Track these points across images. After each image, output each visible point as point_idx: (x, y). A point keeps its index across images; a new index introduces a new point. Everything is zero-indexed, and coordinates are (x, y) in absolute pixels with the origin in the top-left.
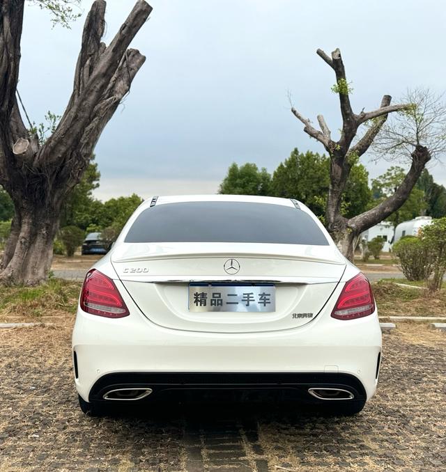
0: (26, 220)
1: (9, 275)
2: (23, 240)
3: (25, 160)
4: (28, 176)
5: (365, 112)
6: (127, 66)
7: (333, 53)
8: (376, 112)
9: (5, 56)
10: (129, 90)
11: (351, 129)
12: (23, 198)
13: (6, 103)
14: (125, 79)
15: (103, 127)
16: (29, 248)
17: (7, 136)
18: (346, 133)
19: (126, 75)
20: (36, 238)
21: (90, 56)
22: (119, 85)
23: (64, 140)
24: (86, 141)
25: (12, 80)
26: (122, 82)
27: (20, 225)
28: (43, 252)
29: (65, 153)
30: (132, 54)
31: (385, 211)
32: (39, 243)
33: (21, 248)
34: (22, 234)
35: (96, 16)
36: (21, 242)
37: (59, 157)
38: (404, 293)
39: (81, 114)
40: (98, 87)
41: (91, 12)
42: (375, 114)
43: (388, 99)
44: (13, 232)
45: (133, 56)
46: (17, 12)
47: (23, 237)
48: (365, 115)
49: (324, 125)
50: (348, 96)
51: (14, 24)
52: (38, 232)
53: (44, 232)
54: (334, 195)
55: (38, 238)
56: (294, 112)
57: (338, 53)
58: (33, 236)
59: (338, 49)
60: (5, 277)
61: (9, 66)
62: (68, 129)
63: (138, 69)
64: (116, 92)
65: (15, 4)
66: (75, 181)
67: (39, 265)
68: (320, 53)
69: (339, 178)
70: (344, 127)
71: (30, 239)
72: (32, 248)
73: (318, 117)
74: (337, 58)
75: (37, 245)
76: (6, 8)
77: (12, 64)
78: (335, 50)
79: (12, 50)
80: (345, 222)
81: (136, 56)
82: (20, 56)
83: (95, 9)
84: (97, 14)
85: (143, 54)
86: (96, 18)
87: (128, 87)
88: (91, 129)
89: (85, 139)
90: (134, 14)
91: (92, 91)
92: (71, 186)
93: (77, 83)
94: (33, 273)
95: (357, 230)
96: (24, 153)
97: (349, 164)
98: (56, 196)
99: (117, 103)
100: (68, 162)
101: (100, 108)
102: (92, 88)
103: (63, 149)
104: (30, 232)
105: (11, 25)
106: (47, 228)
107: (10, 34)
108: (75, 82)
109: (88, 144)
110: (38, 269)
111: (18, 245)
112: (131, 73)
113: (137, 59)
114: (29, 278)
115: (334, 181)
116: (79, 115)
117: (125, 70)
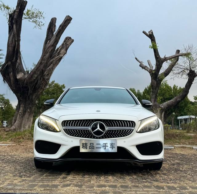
0: (22, 106)
1: (14, 128)
2: (20, 114)
3: (21, 81)
4: (22, 87)
5: (166, 56)
6: (66, 44)
7: (149, 32)
8: (171, 56)
9: (14, 40)
10: (66, 53)
11: (160, 64)
12: (21, 96)
13: (15, 58)
14: (65, 49)
15: (55, 68)
16: (23, 117)
17: (15, 72)
18: (157, 66)
19: (65, 47)
20: (26, 113)
21: (49, 39)
22: (62, 51)
23: (36, 72)
24: (47, 73)
25: (17, 49)
26: (63, 50)
27: (20, 108)
28: (28, 118)
29: (37, 77)
30: (68, 39)
31: (177, 100)
32: (27, 115)
33: (19, 117)
34: (20, 111)
35: (52, 24)
36: (19, 114)
37: (34, 79)
38: (186, 137)
39: (43, 62)
40: (50, 50)
41: (50, 23)
42: (171, 57)
43: (178, 51)
44: (17, 111)
46: (19, 22)
47: (20, 113)
48: (166, 58)
49: (150, 64)
50: (157, 50)
51: (18, 27)
52: (27, 110)
53: (29, 110)
54: (153, 94)
55: (26, 112)
56: (136, 59)
57: (151, 32)
58: (24, 112)
59: (151, 30)
60: (13, 129)
62: (38, 68)
63: (71, 44)
64: (61, 54)
65: (18, 19)
66: (42, 90)
67: (26, 124)
68: (144, 32)
69: (155, 86)
70: (156, 63)
71: (23, 114)
72: (24, 117)
73: (148, 61)
74: (151, 33)
75: (26, 116)
76: (14, 21)
77: (17, 43)
78: (150, 30)
79: (16, 37)
80: (159, 105)
81: (70, 40)
82: (20, 40)
83: (52, 21)
84: (53, 23)
85: (72, 39)
86: (52, 25)
87: (66, 52)
88: (50, 69)
89: (47, 72)
90: (65, 21)
91: (48, 52)
92: (41, 92)
93: (44, 50)
94: (24, 127)
95: (164, 109)
96: (21, 78)
97: (160, 80)
98: (34, 95)
99: (61, 58)
100: (39, 81)
101: (53, 60)
102: (47, 51)
103: (36, 76)
104: (23, 110)
105: (16, 27)
106: (30, 109)
107: (16, 31)
108: (43, 50)
109: (48, 75)
110: (26, 126)
111: (18, 116)
112: (67, 46)
113: (70, 41)
114: (22, 129)
115: (153, 87)
116: (42, 62)
117: (65, 45)
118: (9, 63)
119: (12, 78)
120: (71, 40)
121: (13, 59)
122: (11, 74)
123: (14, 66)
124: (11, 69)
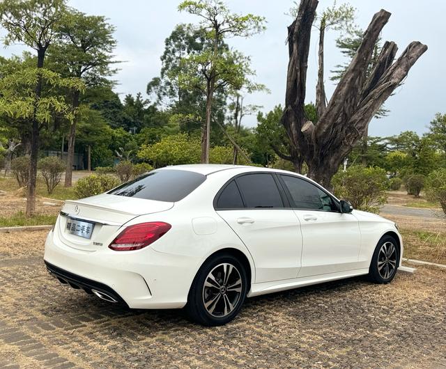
6: (407, 57)
13: (298, 99)
14: (403, 67)
17: (299, 121)
19: (405, 64)
22: (397, 72)
26: (400, 69)
29: (328, 129)
37: (323, 132)
45: (414, 47)
46: (302, 38)
61: (297, 75)
62: (328, 112)
64: (393, 78)
66: (348, 147)
76: (294, 38)
77: (299, 73)
81: (417, 47)
87: (405, 73)
88: (366, 109)
89: (359, 116)
92: (346, 151)
96: (306, 130)
99: (393, 87)
101: (375, 92)
103: (326, 126)
105: (297, 48)
107: (296, 54)
109: (362, 119)
112: (411, 60)
113: (418, 49)
117: (404, 60)
118: (289, 108)
119: (294, 132)
120: (422, 47)
121: (295, 101)
122: (293, 125)
123: (297, 112)
124: (293, 117)
